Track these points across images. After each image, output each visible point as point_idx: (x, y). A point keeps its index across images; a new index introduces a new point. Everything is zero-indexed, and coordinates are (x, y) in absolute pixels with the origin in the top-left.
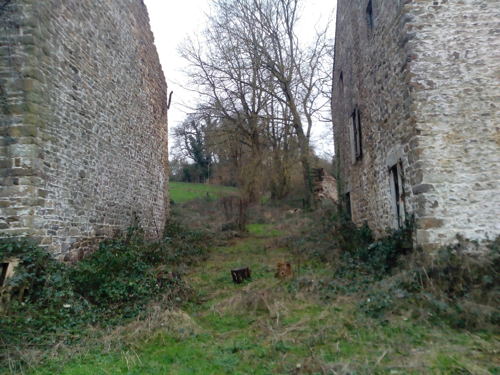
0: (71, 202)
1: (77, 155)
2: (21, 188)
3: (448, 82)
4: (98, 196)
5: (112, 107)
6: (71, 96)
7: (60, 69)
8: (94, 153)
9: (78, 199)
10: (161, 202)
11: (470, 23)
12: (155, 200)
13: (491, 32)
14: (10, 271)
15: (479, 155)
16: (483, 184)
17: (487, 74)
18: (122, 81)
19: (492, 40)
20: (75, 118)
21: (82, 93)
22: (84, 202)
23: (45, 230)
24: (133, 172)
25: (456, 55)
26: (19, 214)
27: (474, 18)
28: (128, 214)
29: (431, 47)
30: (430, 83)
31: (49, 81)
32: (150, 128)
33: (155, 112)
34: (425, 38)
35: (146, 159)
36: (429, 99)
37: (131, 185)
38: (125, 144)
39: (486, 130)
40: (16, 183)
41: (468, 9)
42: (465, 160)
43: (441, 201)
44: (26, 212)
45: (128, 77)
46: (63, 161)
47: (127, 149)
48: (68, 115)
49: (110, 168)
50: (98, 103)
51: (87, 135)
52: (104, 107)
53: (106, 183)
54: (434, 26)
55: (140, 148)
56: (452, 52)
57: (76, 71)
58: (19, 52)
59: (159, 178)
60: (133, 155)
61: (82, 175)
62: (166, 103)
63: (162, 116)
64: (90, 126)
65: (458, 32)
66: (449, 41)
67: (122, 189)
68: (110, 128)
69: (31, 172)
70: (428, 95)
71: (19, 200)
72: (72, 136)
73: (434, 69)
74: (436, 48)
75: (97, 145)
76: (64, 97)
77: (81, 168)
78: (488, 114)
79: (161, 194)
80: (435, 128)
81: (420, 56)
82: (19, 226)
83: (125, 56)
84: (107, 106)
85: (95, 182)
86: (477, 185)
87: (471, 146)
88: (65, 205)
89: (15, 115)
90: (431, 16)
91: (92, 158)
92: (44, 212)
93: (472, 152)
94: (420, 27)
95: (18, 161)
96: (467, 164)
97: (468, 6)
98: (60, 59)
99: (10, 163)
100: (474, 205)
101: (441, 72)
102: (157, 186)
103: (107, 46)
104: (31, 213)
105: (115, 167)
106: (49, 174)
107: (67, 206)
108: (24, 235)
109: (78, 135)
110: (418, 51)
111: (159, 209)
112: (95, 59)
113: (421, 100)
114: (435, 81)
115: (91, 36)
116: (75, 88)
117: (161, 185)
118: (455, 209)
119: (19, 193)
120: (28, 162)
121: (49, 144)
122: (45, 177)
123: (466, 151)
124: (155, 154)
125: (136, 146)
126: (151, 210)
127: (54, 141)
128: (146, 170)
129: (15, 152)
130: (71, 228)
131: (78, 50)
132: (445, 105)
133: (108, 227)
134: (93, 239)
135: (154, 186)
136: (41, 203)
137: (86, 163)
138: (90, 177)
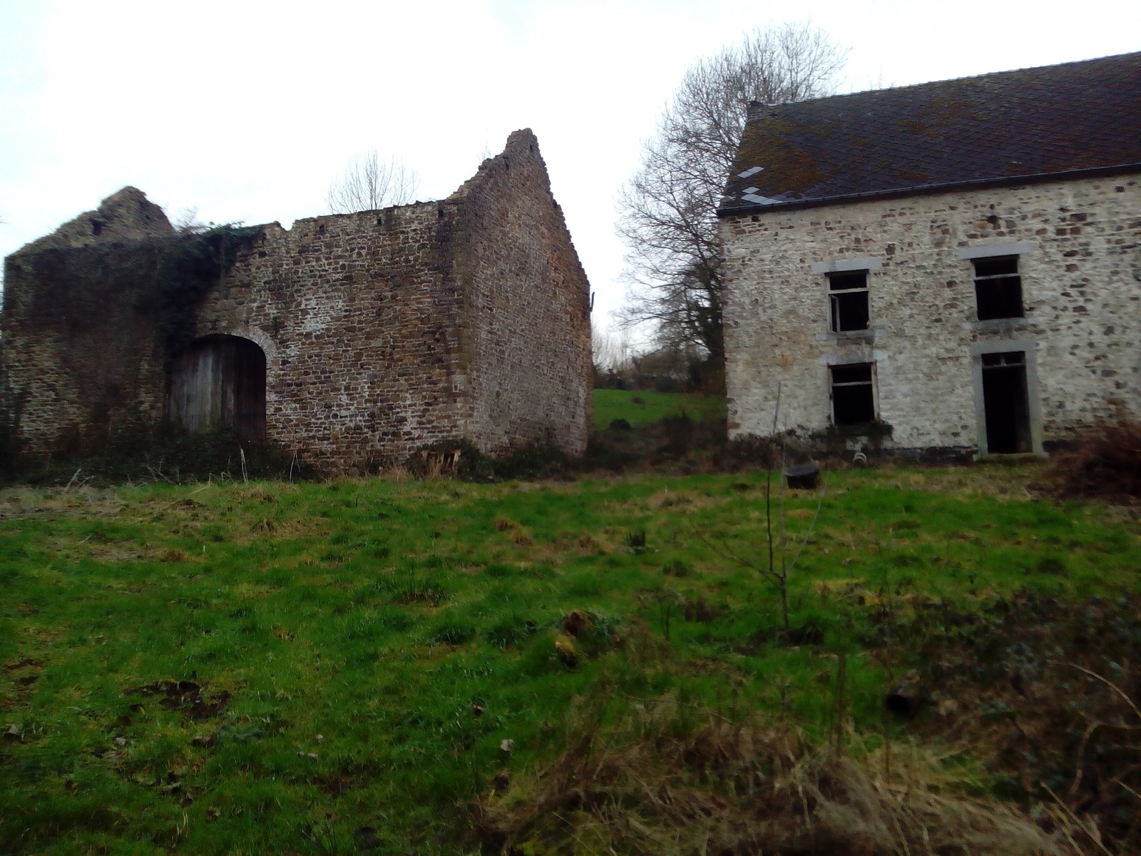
0: (490, 416)
1: (493, 379)
2: (459, 405)
3: (749, 322)
4: (511, 412)
5: (523, 331)
6: (489, 332)
7: (480, 314)
8: (507, 375)
9: (495, 414)
10: (581, 421)
11: (767, 276)
12: (573, 417)
13: (783, 283)
14: (456, 458)
15: (769, 376)
16: (770, 397)
17: (778, 314)
18: (532, 302)
19: (783, 289)
20: (492, 348)
21: (496, 326)
22: (499, 416)
23: (474, 435)
24: (546, 389)
25: (756, 301)
26: (458, 423)
27: (771, 272)
28: (540, 430)
29: (738, 296)
30: (736, 323)
31: (473, 326)
32: (565, 340)
33: (572, 320)
34: (735, 289)
35: (560, 374)
36: (735, 335)
37: (543, 402)
38: (535, 362)
39: (774, 357)
40: (455, 402)
41: (767, 265)
42: (758, 379)
43: (740, 410)
44: (462, 422)
45: (539, 294)
46: (484, 385)
47: (538, 367)
48: (486, 348)
49: (521, 386)
50: (510, 331)
51: (501, 361)
52: (515, 333)
53: (518, 400)
54: (741, 279)
55: (553, 363)
56: (754, 298)
57: (491, 310)
58: (455, 309)
59: (578, 393)
60: (545, 372)
61: (498, 394)
62: (588, 305)
63: (582, 321)
64: (503, 352)
65: (758, 283)
66: (752, 290)
67: (534, 405)
68: (520, 350)
69: (464, 394)
70: (735, 332)
71: (458, 414)
72: (490, 364)
73: (740, 312)
74: (742, 296)
75: (509, 368)
76: (483, 335)
77: (497, 389)
78: (777, 345)
79: (581, 411)
80: (738, 356)
81: (730, 302)
82: (458, 431)
83: (535, 275)
84: (518, 331)
85: (508, 400)
86: (766, 398)
87: (763, 369)
88: (486, 418)
89: (453, 355)
90: (740, 271)
91: (505, 380)
92: (473, 422)
93: (764, 374)
94: (731, 281)
95: (456, 387)
96: (759, 382)
97: (767, 263)
98: (480, 306)
99: (452, 389)
100: (762, 413)
101: (745, 314)
102: (576, 403)
103: (517, 275)
104: (466, 422)
105: (526, 385)
106: (475, 395)
107: (488, 419)
108: (462, 437)
109: (494, 362)
110: (729, 299)
111: (578, 428)
112: (507, 292)
113: (729, 336)
114: (739, 321)
115: (502, 274)
116: (491, 324)
117: (582, 401)
118: (749, 415)
119: (458, 409)
120: (462, 388)
121: (475, 373)
122: (473, 398)
123: (759, 372)
124: (573, 368)
125: (548, 362)
126: (568, 427)
127: (478, 370)
128: (561, 385)
129: (454, 381)
130: (491, 436)
131: (492, 292)
132: (746, 339)
133: (520, 439)
134: (508, 448)
135: (572, 402)
136: (471, 416)
137: (500, 384)
138: (504, 396)
